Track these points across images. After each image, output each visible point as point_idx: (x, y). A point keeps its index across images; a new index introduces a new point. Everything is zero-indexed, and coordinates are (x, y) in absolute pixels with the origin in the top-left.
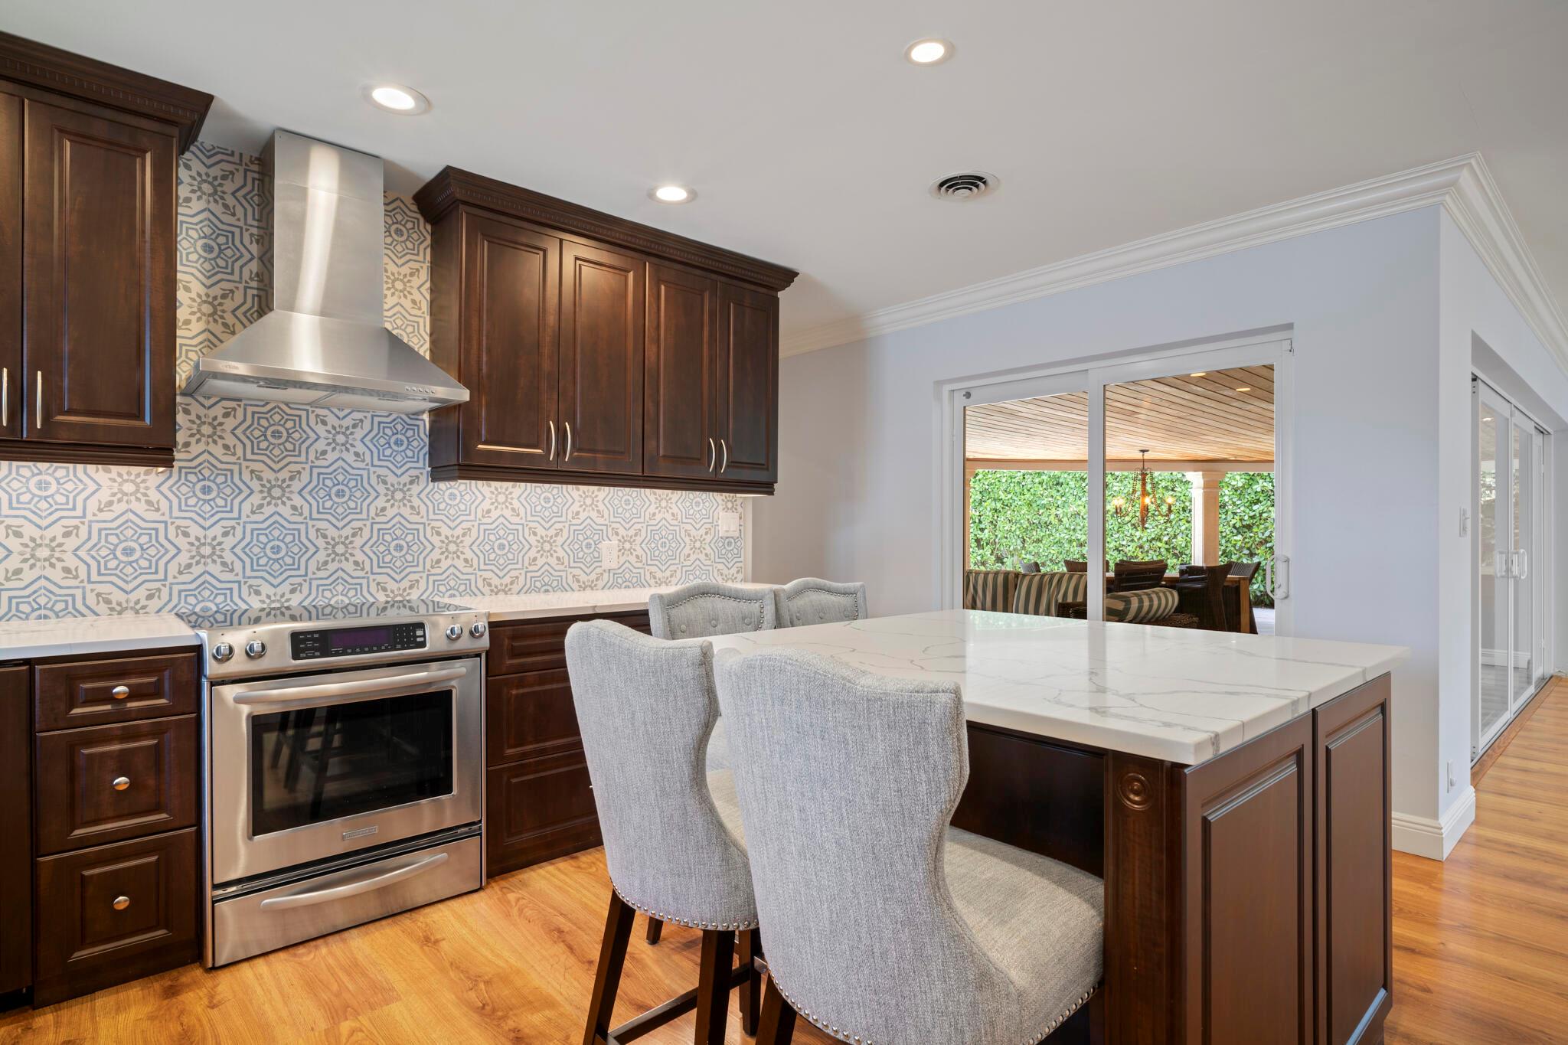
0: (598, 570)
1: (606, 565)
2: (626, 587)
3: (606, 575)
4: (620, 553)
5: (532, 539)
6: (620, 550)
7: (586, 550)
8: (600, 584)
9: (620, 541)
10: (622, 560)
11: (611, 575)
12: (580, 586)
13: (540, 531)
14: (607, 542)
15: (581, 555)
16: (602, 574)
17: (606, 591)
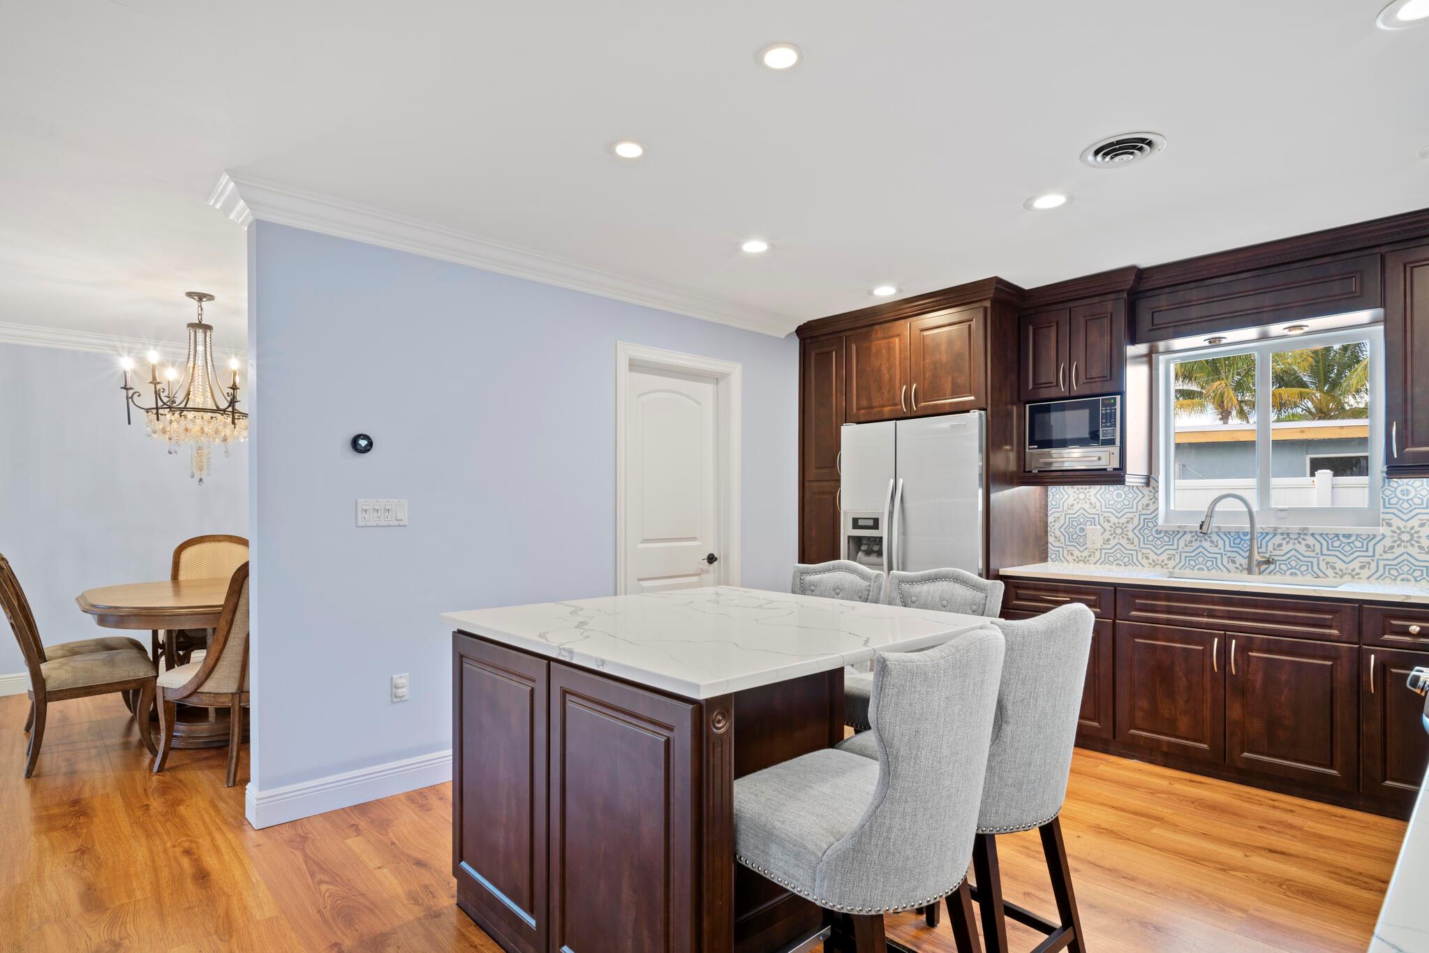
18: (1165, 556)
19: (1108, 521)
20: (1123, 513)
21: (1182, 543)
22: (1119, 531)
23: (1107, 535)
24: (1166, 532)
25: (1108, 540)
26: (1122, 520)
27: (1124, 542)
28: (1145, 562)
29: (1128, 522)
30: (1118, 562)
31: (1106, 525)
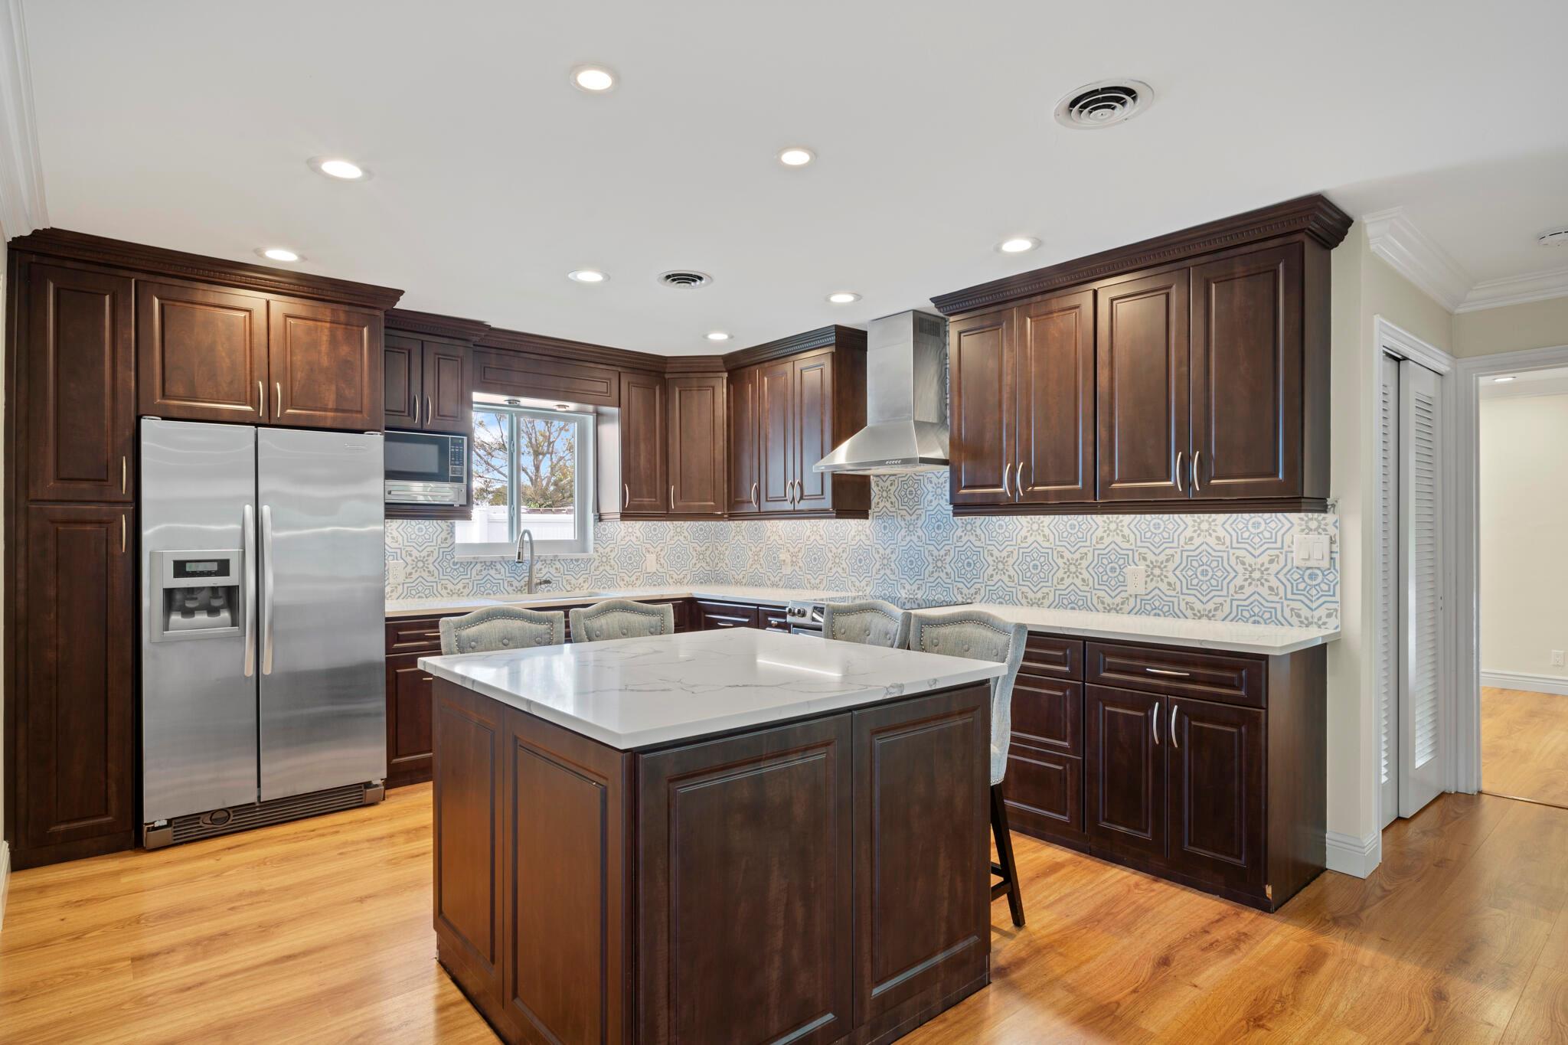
0: (1124, 595)
1: (1131, 590)
2: (1155, 615)
3: (1132, 600)
4: (1149, 579)
5: (1060, 562)
6: (1148, 576)
7: (1110, 574)
8: (1126, 608)
9: (1148, 566)
10: (1151, 586)
11: (1138, 600)
12: (1105, 608)
13: (1067, 555)
14: (1134, 567)
15: (1105, 578)
16: (1128, 599)
17: (1132, 616)
18: (460, 586)
19: (411, 555)
20: (424, 547)
21: (474, 572)
22: (420, 564)
23: (409, 569)
24: (461, 563)
25: (411, 574)
26: (423, 554)
27: (425, 575)
28: (444, 592)
29: (428, 556)
30: (420, 594)
31: (409, 559)
